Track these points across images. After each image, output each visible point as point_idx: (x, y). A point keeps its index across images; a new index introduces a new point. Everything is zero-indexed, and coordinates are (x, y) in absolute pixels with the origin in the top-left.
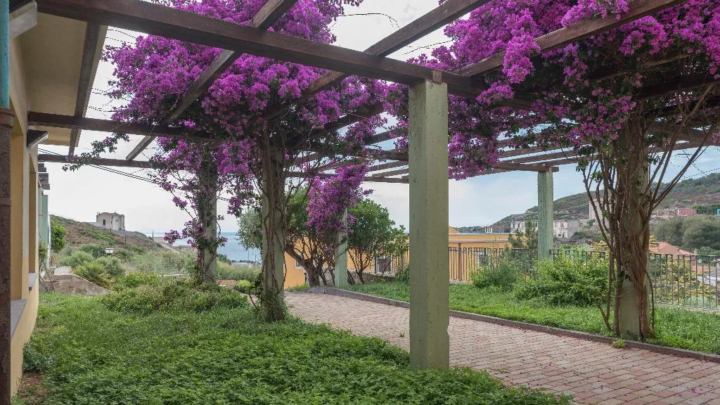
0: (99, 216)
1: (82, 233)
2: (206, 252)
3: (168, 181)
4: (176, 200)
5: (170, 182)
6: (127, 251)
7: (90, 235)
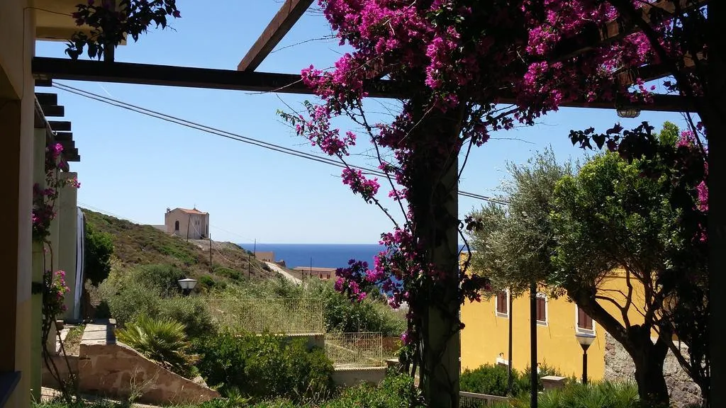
0: (169, 214)
1: (141, 244)
2: (434, 315)
3: (331, 128)
4: (353, 179)
5: (336, 131)
6: (214, 277)
7: (154, 248)
